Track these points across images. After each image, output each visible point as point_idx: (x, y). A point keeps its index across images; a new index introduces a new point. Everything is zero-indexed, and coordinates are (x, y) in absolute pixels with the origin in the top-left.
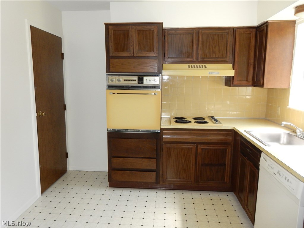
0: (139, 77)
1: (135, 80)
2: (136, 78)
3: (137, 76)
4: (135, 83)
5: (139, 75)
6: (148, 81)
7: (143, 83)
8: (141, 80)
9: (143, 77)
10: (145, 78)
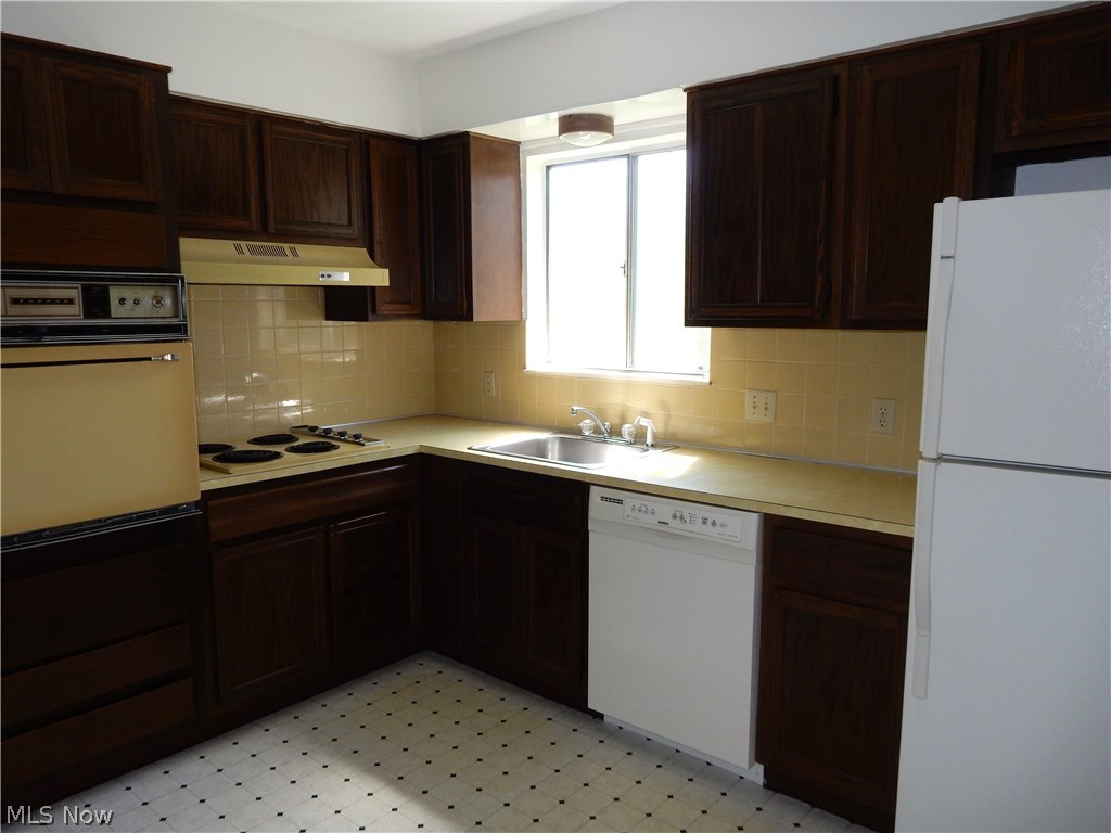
0: (84, 288)
1: (71, 301)
2: (74, 291)
3: (78, 285)
4: (73, 314)
5: (89, 278)
6: (129, 302)
7: (107, 315)
8: (96, 303)
9: (106, 290)
10: (115, 293)
